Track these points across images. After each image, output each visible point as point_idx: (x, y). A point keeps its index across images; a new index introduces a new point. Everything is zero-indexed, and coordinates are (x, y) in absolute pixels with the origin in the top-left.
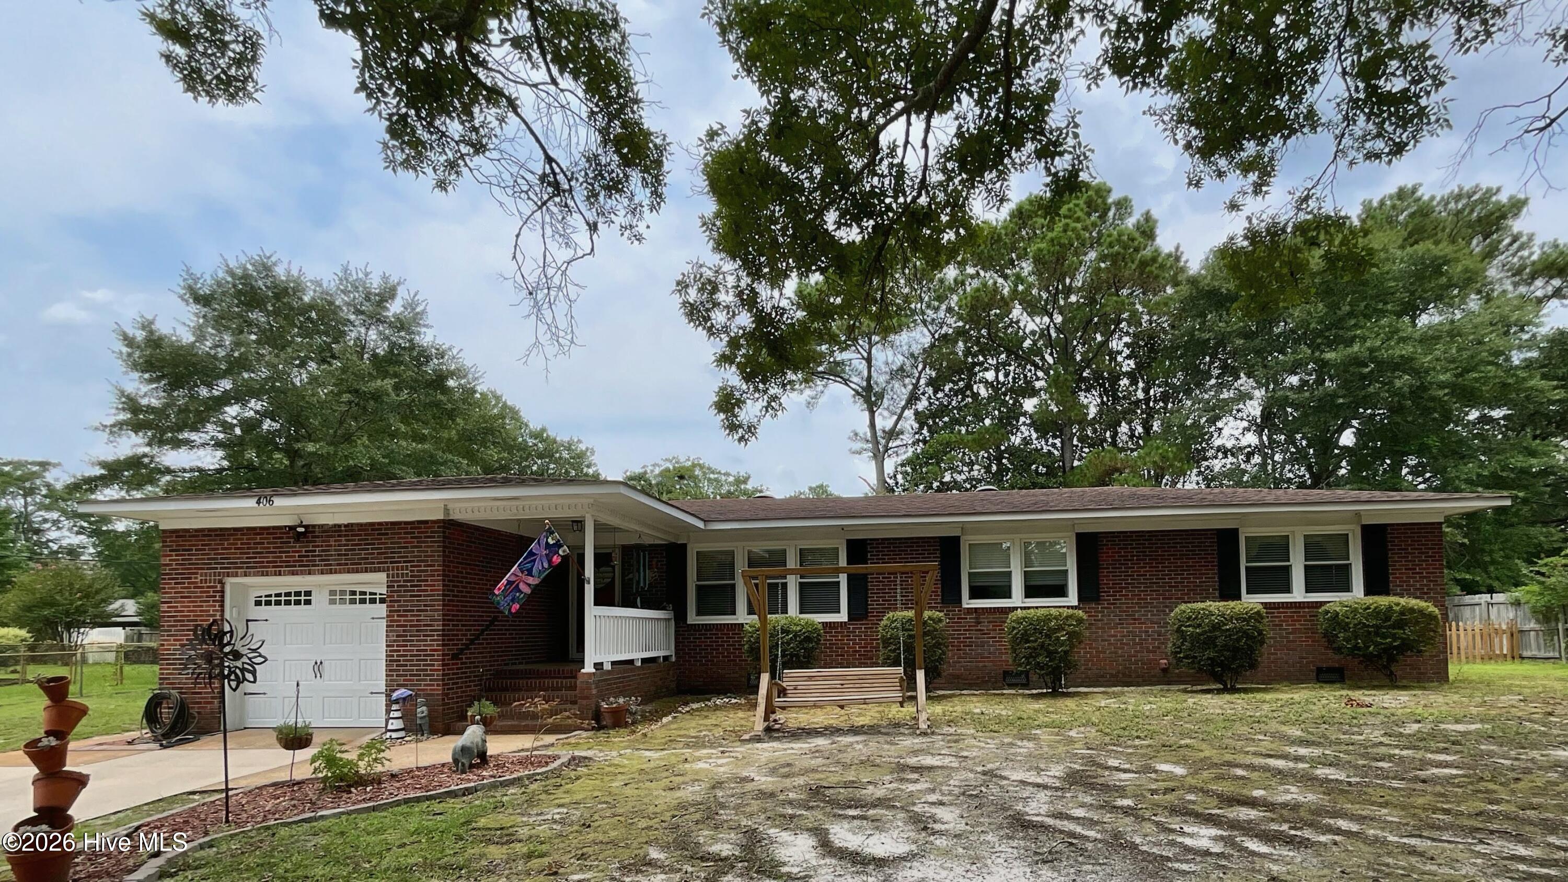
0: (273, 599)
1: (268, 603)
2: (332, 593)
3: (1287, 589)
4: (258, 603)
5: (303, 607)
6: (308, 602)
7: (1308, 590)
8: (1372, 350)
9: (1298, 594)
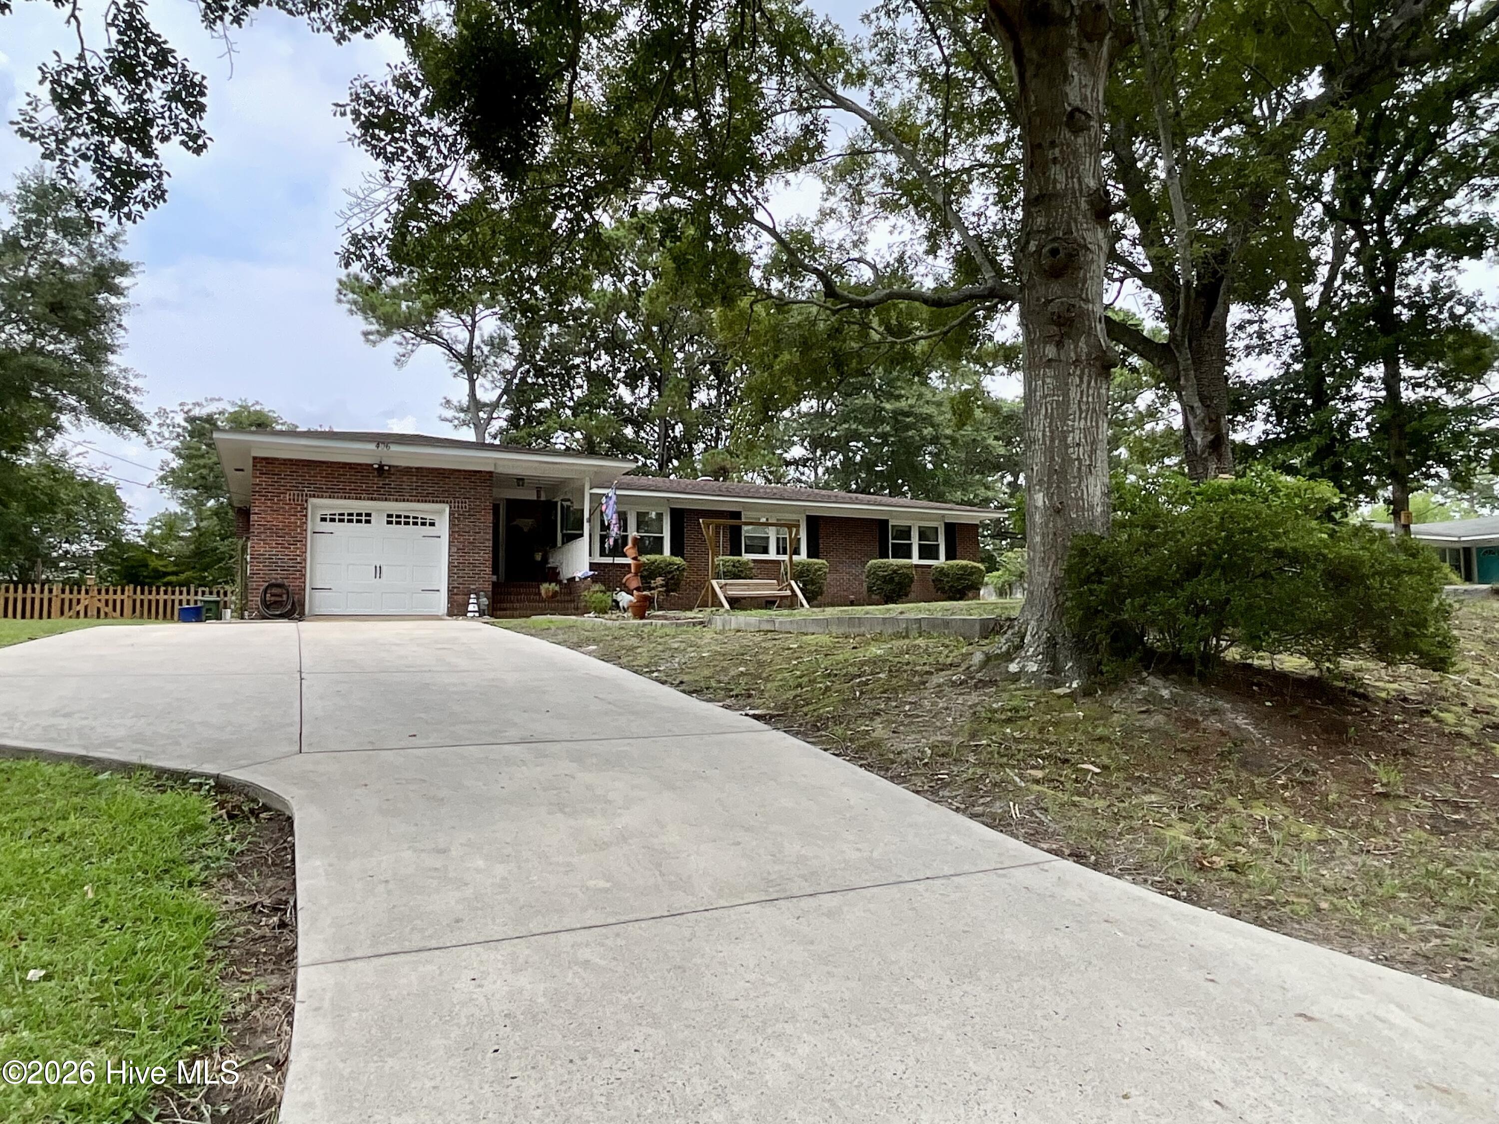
0: (337, 517)
1: (333, 520)
2: (390, 516)
3: (910, 557)
4: (323, 520)
5: (363, 525)
6: (368, 522)
7: (920, 558)
8: (911, 406)
9: (915, 560)
